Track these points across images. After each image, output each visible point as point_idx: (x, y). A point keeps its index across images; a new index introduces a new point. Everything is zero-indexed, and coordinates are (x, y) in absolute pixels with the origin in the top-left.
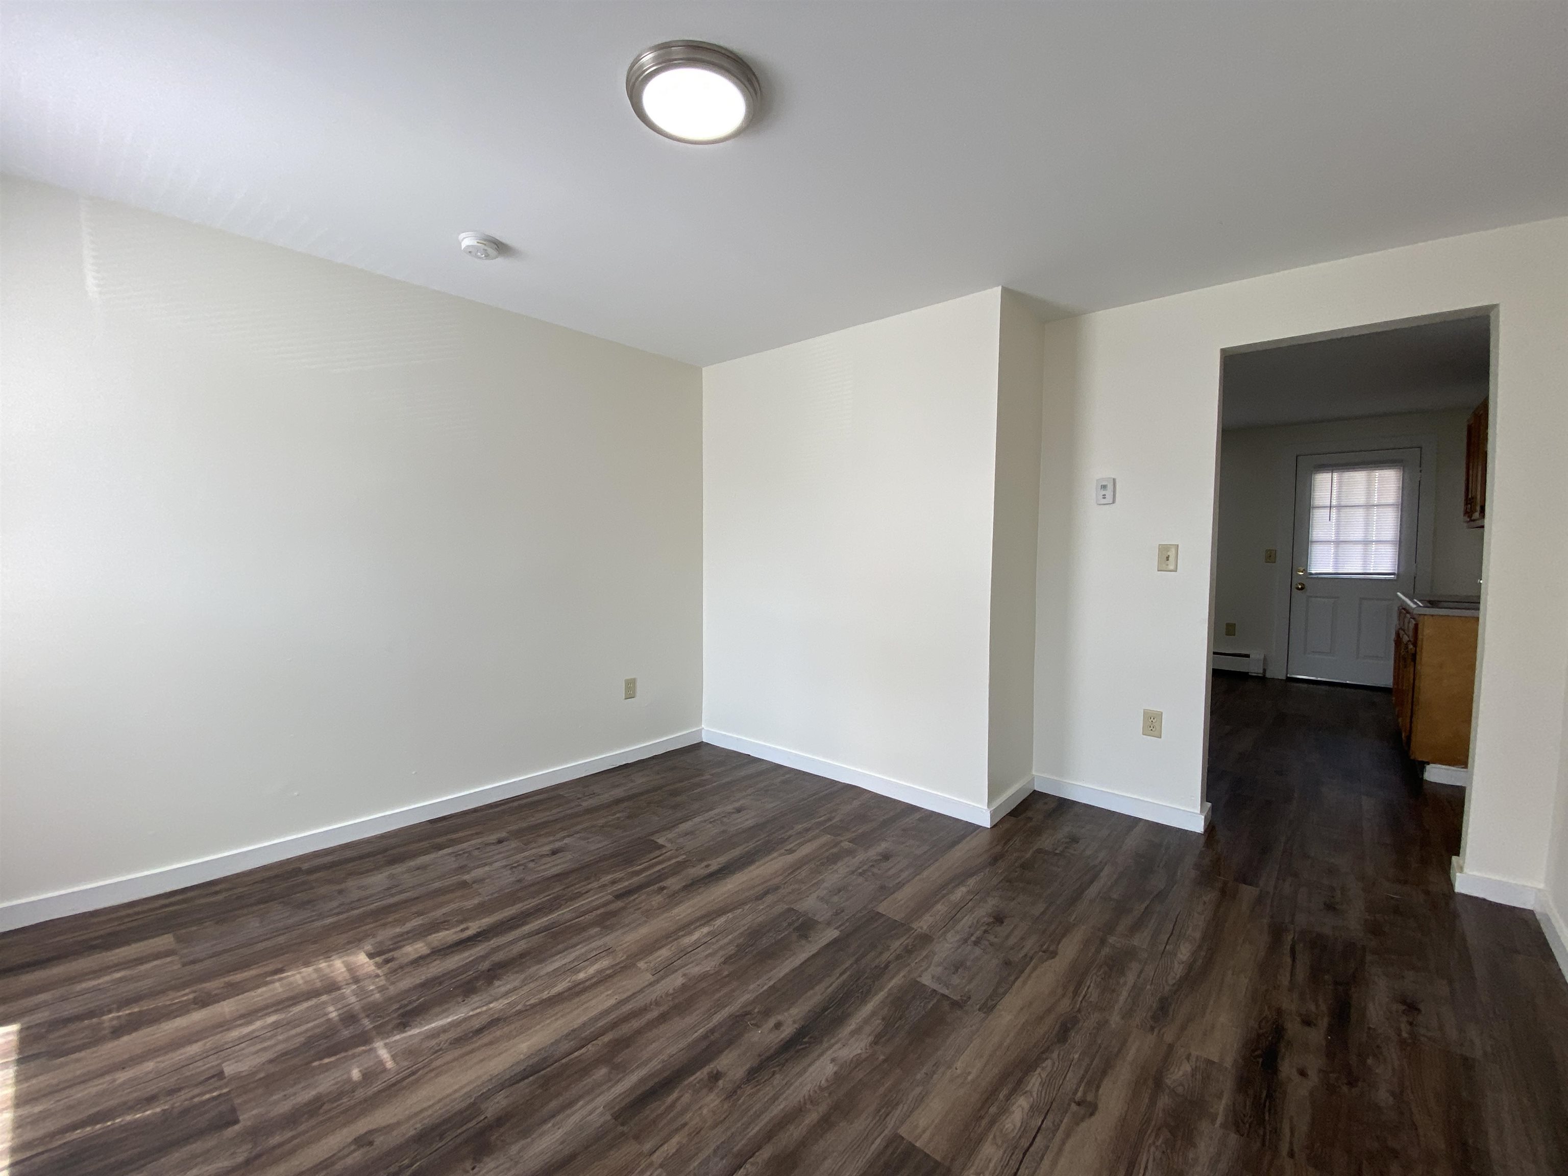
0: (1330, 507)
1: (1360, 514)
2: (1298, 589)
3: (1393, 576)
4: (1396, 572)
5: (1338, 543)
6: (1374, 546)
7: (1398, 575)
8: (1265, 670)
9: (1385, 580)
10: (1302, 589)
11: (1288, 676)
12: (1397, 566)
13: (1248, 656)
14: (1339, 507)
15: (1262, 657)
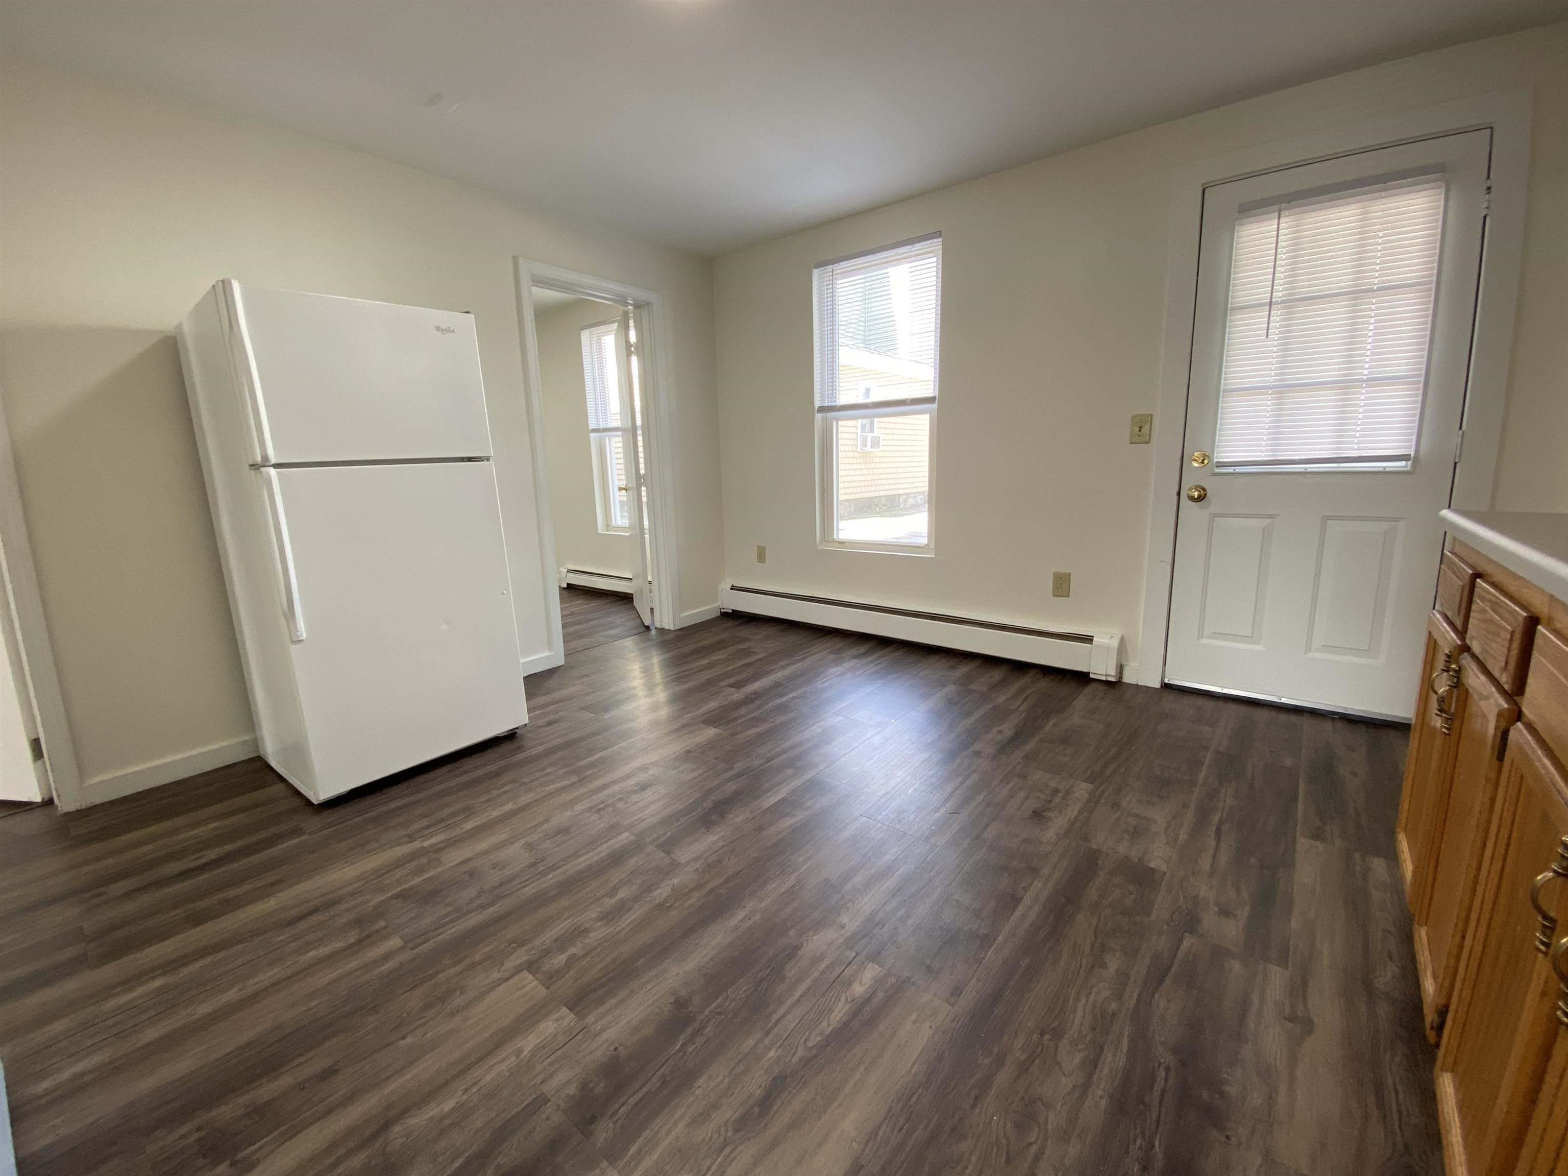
0: (1271, 304)
1: (1338, 311)
2: (1192, 498)
3: (1403, 463)
4: (1412, 454)
5: (1281, 390)
6: (1362, 395)
7: (1416, 460)
8: (1121, 668)
9: (1385, 473)
10: (1201, 498)
11: (1166, 681)
12: (1414, 437)
13: (1088, 639)
14: (1291, 302)
15: (1115, 643)
